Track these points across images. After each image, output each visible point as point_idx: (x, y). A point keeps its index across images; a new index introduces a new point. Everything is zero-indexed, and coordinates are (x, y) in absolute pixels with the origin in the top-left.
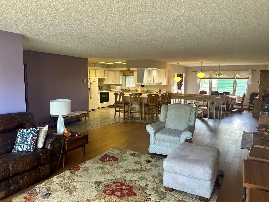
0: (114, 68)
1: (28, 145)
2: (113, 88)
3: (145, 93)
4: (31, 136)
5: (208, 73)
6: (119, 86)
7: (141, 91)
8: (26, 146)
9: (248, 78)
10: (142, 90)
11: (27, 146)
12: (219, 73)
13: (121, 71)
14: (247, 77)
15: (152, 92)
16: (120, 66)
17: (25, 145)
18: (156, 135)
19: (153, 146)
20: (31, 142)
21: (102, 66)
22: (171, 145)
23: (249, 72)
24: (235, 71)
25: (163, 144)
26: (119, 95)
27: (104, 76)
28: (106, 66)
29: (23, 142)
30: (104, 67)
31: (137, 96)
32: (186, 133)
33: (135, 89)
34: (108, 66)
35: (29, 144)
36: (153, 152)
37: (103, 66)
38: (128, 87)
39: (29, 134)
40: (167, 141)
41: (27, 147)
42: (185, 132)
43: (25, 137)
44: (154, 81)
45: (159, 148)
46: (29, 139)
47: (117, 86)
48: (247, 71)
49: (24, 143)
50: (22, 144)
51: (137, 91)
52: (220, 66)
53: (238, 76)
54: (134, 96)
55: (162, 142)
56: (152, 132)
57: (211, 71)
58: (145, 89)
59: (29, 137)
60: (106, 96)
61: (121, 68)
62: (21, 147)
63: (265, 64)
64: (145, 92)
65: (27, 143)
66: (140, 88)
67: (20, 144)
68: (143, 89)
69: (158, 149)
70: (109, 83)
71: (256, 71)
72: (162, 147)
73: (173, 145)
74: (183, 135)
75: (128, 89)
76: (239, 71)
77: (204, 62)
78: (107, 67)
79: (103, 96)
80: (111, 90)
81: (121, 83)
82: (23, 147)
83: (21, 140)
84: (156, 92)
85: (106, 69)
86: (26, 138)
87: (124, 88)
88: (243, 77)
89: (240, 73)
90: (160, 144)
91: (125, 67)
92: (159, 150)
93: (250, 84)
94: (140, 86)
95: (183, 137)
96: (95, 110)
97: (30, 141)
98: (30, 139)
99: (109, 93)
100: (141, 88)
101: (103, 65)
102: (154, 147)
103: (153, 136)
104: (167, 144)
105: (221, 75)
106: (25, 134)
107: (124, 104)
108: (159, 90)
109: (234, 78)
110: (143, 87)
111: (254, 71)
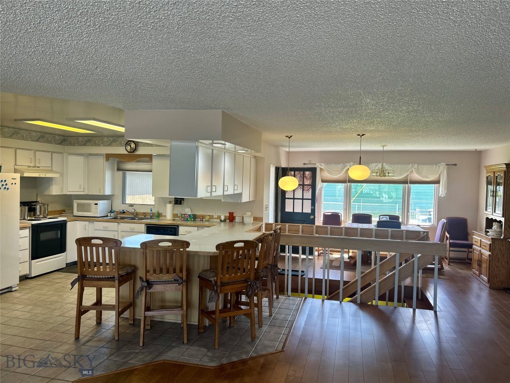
0: (84, 145)
2: (81, 207)
3: (185, 223)
6: (100, 202)
7: (175, 216)
9: (438, 182)
10: (176, 212)
12: (382, 168)
13: (108, 157)
14: (436, 179)
15: (208, 221)
16: (106, 139)
21: (42, 137)
23: (441, 168)
24: (409, 164)
26: (97, 246)
27: (51, 171)
28: (57, 137)
30: (51, 143)
33: (154, 211)
34: (66, 140)
37: (45, 136)
38: (131, 205)
44: (226, 189)
47: (96, 202)
48: (437, 164)
51: (159, 215)
53: (416, 176)
57: (352, 164)
58: (188, 211)
60: (57, 234)
61: (110, 145)
63: (480, 147)
64: (187, 220)
66: (169, 207)
68: (180, 210)
70: (68, 193)
71: (455, 165)
75: (131, 210)
76: (418, 164)
77: (367, 135)
78: (60, 144)
79: (44, 236)
80: (76, 213)
81: (108, 192)
84: (221, 221)
85: (59, 148)
87: (118, 207)
88: (427, 177)
89: (420, 169)
91: (121, 143)
93: (442, 196)
94: (170, 202)
96: (9, 290)
99: (69, 224)
100: (173, 209)
101: (47, 136)
105: (389, 173)
107: (117, 282)
108: (229, 213)
109: (404, 182)
110: (181, 204)
111: (451, 166)
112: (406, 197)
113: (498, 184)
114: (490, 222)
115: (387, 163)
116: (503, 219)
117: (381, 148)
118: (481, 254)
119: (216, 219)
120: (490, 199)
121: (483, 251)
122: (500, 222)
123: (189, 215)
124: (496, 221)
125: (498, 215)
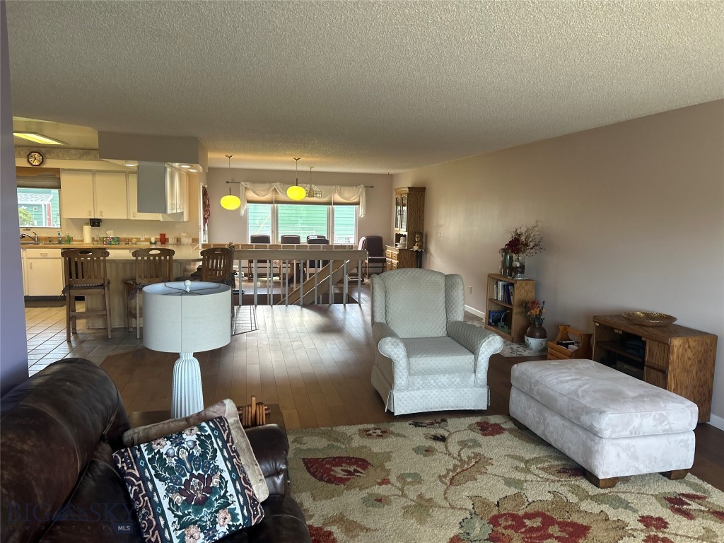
1: (232, 506)
4: (220, 461)
5: (269, 189)
8: (221, 514)
9: (358, 204)
10: (95, 235)
11: (232, 512)
12: (311, 189)
14: (356, 200)
15: (135, 244)
17: (217, 512)
18: (413, 360)
19: (402, 394)
20: (239, 487)
22: (453, 380)
23: (361, 190)
24: (332, 185)
25: (432, 381)
29: (204, 503)
31: (163, 258)
32: (493, 339)
35: (235, 499)
36: (403, 412)
39: (203, 455)
40: (444, 372)
41: (229, 517)
42: (490, 339)
43: (192, 475)
45: (421, 395)
46: (221, 477)
48: (356, 186)
49: (211, 505)
50: (197, 512)
51: (70, 240)
52: (311, 172)
53: (337, 198)
54: (149, 258)
55: (429, 378)
56: (401, 356)
57: (278, 184)
58: (109, 234)
59: (217, 468)
62: (203, 529)
63: (391, 171)
64: (110, 244)
65: (221, 497)
66: (87, 229)
67: (184, 515)
68: (99, 232)
69: (419, 398)
71: (372, 187)
72: (429, 392)
73: (458, 380)
74: (486, 347)
75: (31, 234)
76: (341, 186)
77: (302, 159)
82: (214, 523)
83: (179, 499)
84: (151, 243)
86: (199, 477)
88: (349, 199)
89: (342, 190)
90: (423, 383)
92: (421, 401)
93: (362, 217)
94: (87, 224)
95: (486, 353)
97: (230, 485)
98: (226, 475)
100: (92, 231)
102: (405, 397)
103: (403, 365)
104: (444, 379)
105: (316, 194)
106: (180, 461)
108: (161, 235)
109: (329, 203)
110: (99, 226)
111: (369, 188)
112: (331, 217)
113: (404, 205)
114: (398, 236)
115: (316, 184)
116: (406, 233)
117: (308, 169)
118: (392, 264)
119: (143, 241)
120: (399, 217)
121: (393, 261)
122: (405, 236)
123: (113, 238)
124: (402, 235)
125: (403, 231)
